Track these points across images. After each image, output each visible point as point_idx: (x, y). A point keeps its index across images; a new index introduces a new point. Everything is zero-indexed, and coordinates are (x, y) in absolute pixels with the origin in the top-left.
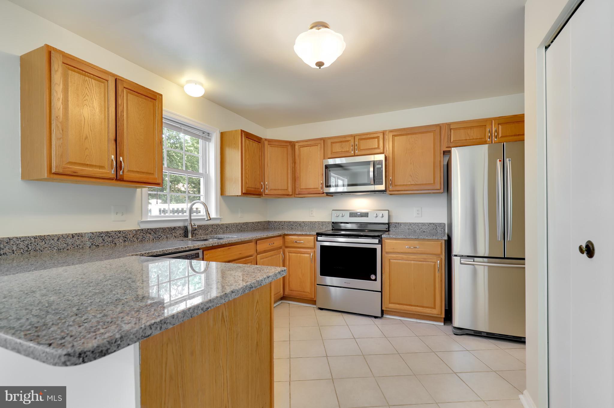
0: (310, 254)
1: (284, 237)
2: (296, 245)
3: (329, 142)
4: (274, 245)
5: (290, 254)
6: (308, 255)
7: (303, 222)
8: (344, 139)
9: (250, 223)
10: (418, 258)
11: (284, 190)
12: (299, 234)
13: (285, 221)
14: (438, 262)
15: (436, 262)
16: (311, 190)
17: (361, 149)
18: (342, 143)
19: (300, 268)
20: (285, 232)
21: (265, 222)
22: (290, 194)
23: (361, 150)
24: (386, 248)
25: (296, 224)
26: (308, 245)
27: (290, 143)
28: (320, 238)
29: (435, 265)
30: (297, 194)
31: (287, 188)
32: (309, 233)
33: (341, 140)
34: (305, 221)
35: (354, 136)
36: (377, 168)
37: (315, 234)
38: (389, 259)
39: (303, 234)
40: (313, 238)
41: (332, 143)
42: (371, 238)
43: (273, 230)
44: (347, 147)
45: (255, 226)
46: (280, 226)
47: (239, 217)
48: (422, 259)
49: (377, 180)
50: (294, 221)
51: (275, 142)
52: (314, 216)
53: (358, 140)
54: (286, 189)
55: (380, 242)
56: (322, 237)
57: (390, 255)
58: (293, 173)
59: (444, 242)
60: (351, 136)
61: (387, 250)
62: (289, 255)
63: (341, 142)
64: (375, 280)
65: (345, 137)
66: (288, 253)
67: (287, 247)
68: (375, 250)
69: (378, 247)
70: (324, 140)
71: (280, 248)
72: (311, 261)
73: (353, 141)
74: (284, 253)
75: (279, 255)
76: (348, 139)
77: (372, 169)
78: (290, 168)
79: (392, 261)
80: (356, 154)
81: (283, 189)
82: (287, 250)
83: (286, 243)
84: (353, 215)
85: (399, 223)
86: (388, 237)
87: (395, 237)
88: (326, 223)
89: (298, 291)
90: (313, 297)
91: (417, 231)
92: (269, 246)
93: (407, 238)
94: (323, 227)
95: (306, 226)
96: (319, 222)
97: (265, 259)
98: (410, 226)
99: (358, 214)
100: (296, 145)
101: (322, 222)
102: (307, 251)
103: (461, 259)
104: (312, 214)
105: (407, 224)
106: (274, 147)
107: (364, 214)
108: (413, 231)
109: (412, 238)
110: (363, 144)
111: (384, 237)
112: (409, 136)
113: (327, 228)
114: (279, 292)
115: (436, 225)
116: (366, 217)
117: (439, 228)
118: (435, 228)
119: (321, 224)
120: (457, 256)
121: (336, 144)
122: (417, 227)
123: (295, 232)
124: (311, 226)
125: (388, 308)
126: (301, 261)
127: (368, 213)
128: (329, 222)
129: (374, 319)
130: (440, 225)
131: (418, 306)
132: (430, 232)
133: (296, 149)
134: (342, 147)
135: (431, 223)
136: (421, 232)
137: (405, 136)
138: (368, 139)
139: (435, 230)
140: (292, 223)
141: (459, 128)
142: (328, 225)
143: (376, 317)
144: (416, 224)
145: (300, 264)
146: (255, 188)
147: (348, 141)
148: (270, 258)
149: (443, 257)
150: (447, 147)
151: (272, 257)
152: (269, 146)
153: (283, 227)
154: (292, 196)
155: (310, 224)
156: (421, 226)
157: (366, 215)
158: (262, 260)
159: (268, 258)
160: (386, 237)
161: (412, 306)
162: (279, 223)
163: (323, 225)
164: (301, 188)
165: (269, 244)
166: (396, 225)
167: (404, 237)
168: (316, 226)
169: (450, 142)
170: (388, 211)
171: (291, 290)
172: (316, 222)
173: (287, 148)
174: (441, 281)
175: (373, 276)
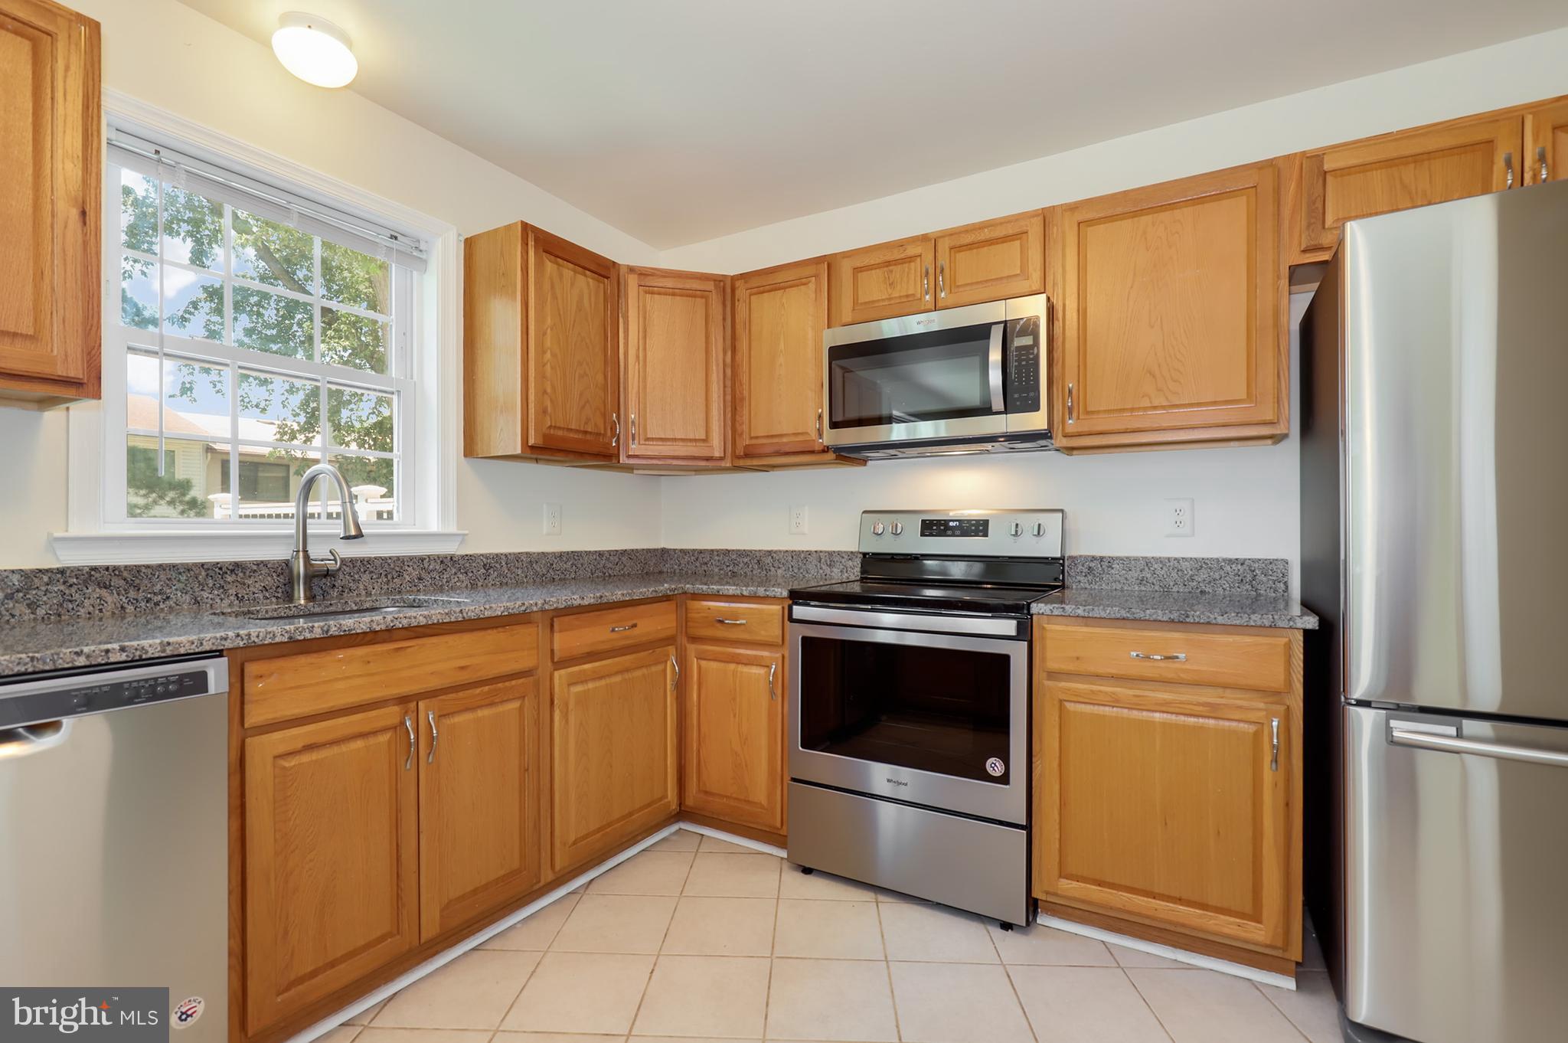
0: (768, 666)
1: (686, 604)
2: (721, 632)
3: (846, 268)
4: (636, 631)
5: (703, 663)
6: (762, 671)
7: (770, 552)
8: (897, 255)
9: (588, 553)
10: (1182, 703)
11: (696, 440)
12: (731, 592)
13: (712, 551)
14: (1275, 724)
15: (1263, 724)
16: (785, 440)
17: (958, 284)
18: (891, 268)
19: (735, 716)
20: (688, 586)
21: (648, 551)
22: (717, 454)
23: (958, 286)
24: (1049, 654)
25: (746, 560)
26: (763, 635)
27: (715, 280)
28: (799, 611)
29: (1257, 736)
30: (739, 457)
31: (707, 436)
32: (763, 589)
33: (889, 257)
34: (775, 549)
35: (930, 240)
36: (1016, 347)
37: (785, 594)
38: (1061, 701)
39: (745, 593)
40: (776, 608)
41: (857, 270)
42: (990, 615)
43: (676, 578)
44: (911, 282)
45: (610, 565)
46: (698, 564)
47: (545, 532)
48: (1201, 708)
49: (1016, 396)
50: (739, 551)
51: (664, 277)
52: (804, 534)
53: (947, 250)
54: (704, 441)
55: (1025, 632)
56: (809, 605)
57: (1063, 684)
58: (729, 383)
60: (925, 238)
61: (1052, 665)
62: (699, 668)
63: (888, 263)
64: (1004, 779)
65: (901, 244)
66: (695, 659)
67: (694, 639)
68: (1002, 662)
69: (1018, 653)
70: (828, 264)
71: (670, 640)
72: (772, 693)
73: (931, 256)
74: (682, 661)
75: (660, 667)
76: (911, 251)
77: (995, 356)
78: (718, 365)
79: (1068, 705)
80: (940, 304)
81: (691, 440)
82: (692, 649)
83: (688, 623)
84: (935, 528)
85: (1102, 559)
86: (1056, 612)
87: (1086, 614)
88: (843, 558)
89: (727, 797)
90: (778, 825)
91: (1175, 589)
92: (614, 636)
93: (1135, 620)
94: (835, 570)
95: (779, 568)
96: (821, 552)
97: (591, 685)
98: (1146, 569)
99: (951, 524)
100: (739, 287)
101: (831, 554)
102: (756, 657)
103: (1393, 723)
104: (798, 525)
105: (1133, 562)
106: (659, 294)
107: (973, 525)
108: (1157, 588)
109: (1155, 621)
110: (968, 266)
111: (1041, 612)
112: (1146, 219)
113: (846, 574)
114: (661, 799)
115: (1250, 566)
116: (981, 534)
117: (1264, 579)
118: (1249, 578)
119: (826, 561)
120: (1373, 706)
121: (869, 272)
122: (1174, 574)
123: (719, 587)
124: (792, 567)
125: (1055, 894)
126: (738, 689)
127: (988, 520)
128: (852, 552)
129: (997, 932)
130: (1270, 567)
131: (1180, 901)
132: (1227, 593)
133: (738, 300)
134: (892, 283)
135: (1230, 560)
136: (1190, 592)
137: (1130, 221)
138: (983, 247)
139: (1249, 587)
140: (734, 557)
141: (1364, 168)
142: (850, 563)
143: (1006, 926)
144: (1172, 564)
145: (734, 699)
146: (586, 432)
147: (911, 259)
148: (618, 679)
149: (1296, 701)
150: (1304, 251)
151: (627, 676)
152: (642, 293)
153: (706, 568)
154: (723, 464)
155: (790, 558)
156: (1190, 572)
157: (979, 528)
158: (579, 688)
159: (608, 681)
160: (1049, 613)
161: (1154, 898)
162: (696, 554)
163: (833, 563)
164: (752, 435)
165: (613, 630)
166: (1092, 565)
167: (1124, 614)
168: (810, 566)
169: (1320, 227)
170: (1060, 515)
171: (706, 792)
172: (810, 553)
173: (706, 298)
174: (1287, 804)
175: (995, 764)
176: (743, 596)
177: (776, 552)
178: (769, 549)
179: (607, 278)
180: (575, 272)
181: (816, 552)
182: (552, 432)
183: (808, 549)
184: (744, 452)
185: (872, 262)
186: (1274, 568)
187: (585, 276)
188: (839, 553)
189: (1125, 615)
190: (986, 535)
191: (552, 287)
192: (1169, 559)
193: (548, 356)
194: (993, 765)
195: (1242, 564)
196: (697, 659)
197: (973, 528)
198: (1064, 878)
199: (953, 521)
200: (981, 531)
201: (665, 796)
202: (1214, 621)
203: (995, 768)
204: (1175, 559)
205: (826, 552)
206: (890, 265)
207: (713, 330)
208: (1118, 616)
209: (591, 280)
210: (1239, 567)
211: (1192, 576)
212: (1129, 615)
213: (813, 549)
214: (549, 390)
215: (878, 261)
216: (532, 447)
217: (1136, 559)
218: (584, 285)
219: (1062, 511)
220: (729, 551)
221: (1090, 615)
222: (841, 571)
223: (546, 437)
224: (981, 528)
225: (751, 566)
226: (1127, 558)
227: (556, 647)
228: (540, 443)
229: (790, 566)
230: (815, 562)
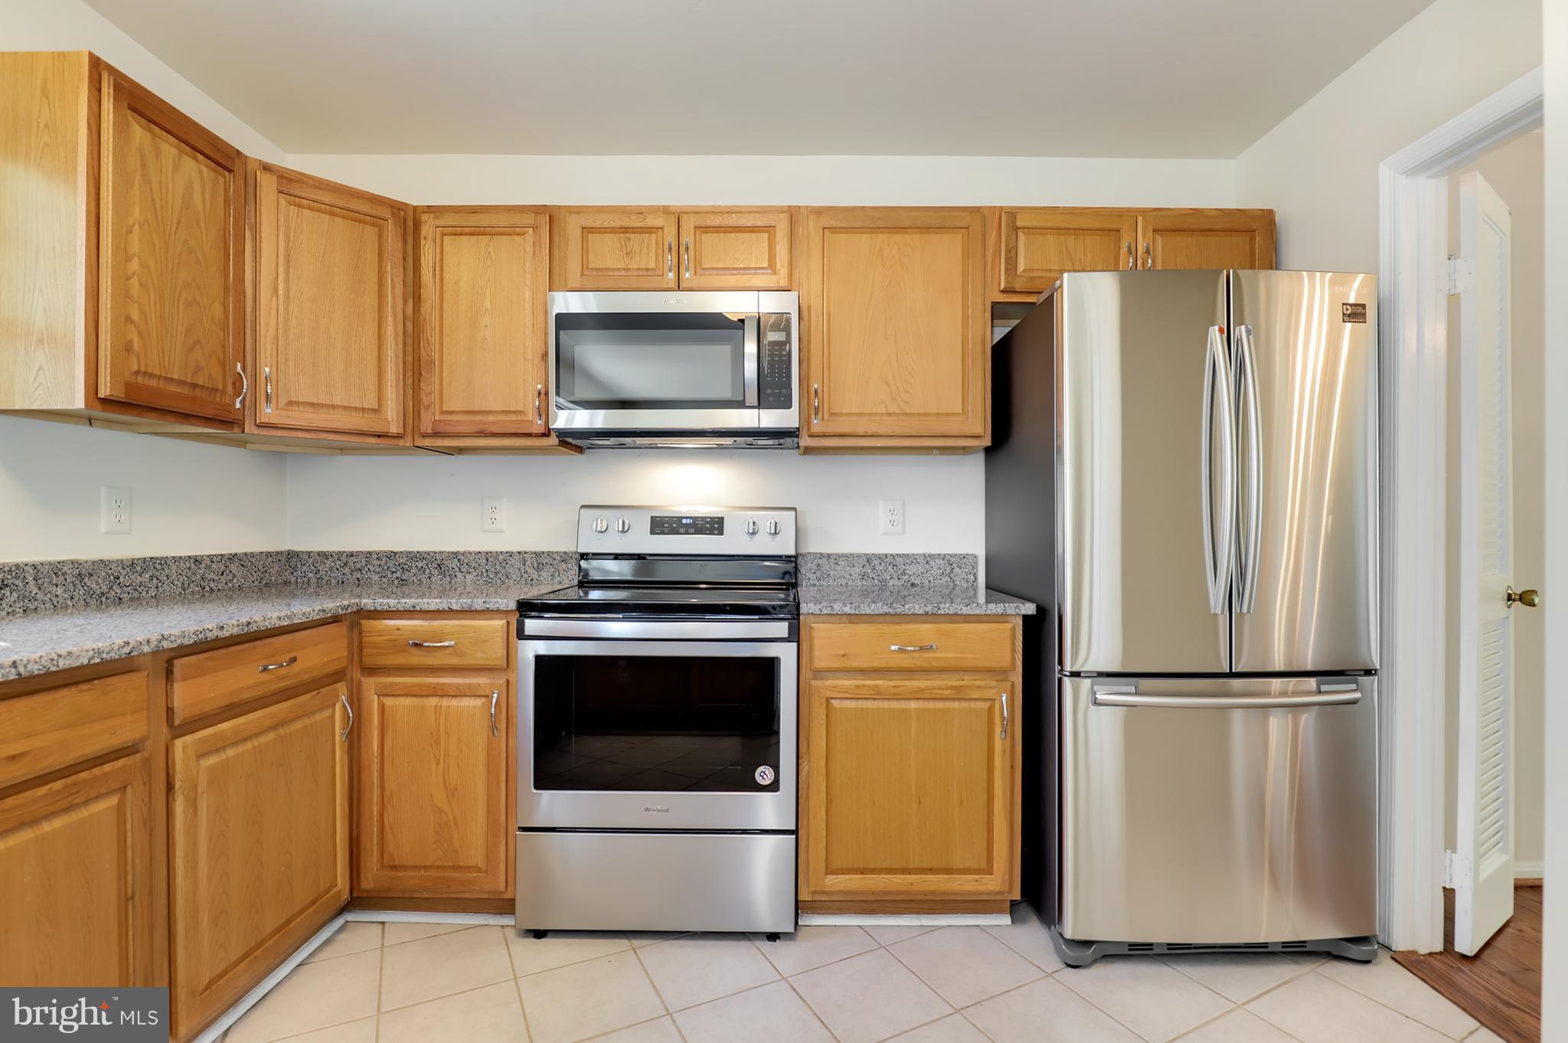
0: (487, 696)
1: (359, 624)
2: (416, 658)
3: (573, 227)
4: (296, 667)
5: (389, 702)
6: (479, 702)
7: (456, 554)
8: (635, 222)
9: (177, 560)
10: (933, 688)
11: (363, 410)
12: (433, 607)
13: (370, 553)
14: (1004, 698)
15: (994, 700)
16: (491, 418)
17: (703, 267)
18: (629, 235)
19: (438, 763)
20: (364, 601)
21: (269, 554)
22: (394, 429)
23: (704, 269)
24: (817, 653)
25: (420, 564)
26: (479, 658)
27: (392, 207)
28: (532, 625)
29: (991, 710)
30: (424, 436)
31: (380, 406)
32: (480, 601)
33: (626, 223)
34: (462, 550)
35: (678, 216)
36: (769, 342)
37: (513, 606)
38: (827, 699)
39: (454, 607)
40: (499, 623)
41: (587, 230)
42: (757, 617)
43: (311, 590)
44: (645, 253)
45: (212, 576)
46: (347, 570)
47: (103, 529)
48: (949, 692)
49: (769, 391)
50: (410, 552)
51: (317, 187)
52: (503, 532)
53: (692, 231)
54: (375, 411)
55: (794, 635)
56: (542, 618)
57: (829, 683)
58: (410, 341)
59: (1020, 622)
60: (666, 211)
61: (819, 664)
62: (382, 708)
63: (625, 230)
64: (774, 787)
65: (640, 211)
66: (376, 696)
67: (372, 671)
68: (769, 667)
69: (786, 654)
70: (551, 217)
71: (338, 676)
72: (494, 727)
73: (674, 231)
74: (356, 700)
75: (327, 713)
76: (652, 221)
77: (751, 348)
78: (395, 315)
79: (833, 702)
80: (683, 285)
81: (356, 409)
82: (370, 684)
83: (364, 650)
84: (666, 525)
85: (829, 556)
86: (825, 611)
87: (853, 612)
88: (554, 559)
89: (425, 867)
90: (502, 887)
91: (891, 583)
92: (265, 677)
93: (896, 614)
94: (543, 573)
95: (468, 573)
96: (526, 553)
97: (231, 753)
98: (867, 564)
99: (684, 521)
100: (426, 222)
101: (537, 555)
102: (470, 686)
103: (1096, 688)
104: (493, 520)
105: (856, 559)
106: (310, 209)
107: (707, 523)
108: (876, 582)
109: (912, 614)
110: (714, 250)
111: (810, 612)
112: (882, 238)
113: (557, 578)
114: (328, 891)
115: (949, 561)
116: (716, 532)
117: (959, 572)
118: (948, 571)
119: (532, 563)
120: (1082, 675)
121: (602, 235)
122: (890, 569)
123: (415, 601)
124: (487, 571)
125: (823, 893)
126: (442, 729)
127: (723, 518)
128: (565, 553)
129: (766, 946)
130: (964, 561)
131: (931, 871)
132: (932, 584)
133: (425, 239)
134: (630, 253)
135: (934, 555)
136: (903, 585)
137: (869, 235)
138: (731, 232)
139: (948, 579)
140: (404, 560)
141: (1043, 230)
142: (564, 565)
143: (773, 937)
144: (888, 559)
145: (437, 742)
146: (195, 386)
147: (651, 230)
148: (270, 737)
149: (1017, 678)
150: (1003, 292)
151: (282, 731)
152: (283, 202)
153: (359, 576)
154: (401, 443)
155: (485, 561)
156: (903, 567)
157: (714, 526)
158: (213, 760)
159: (256, 742)
160: (818, 612)
161: (909, 873)
162: (343, 558)
163: (541, 566)
164: (444, 409)
165: (265, 669)
166: (820, 562)
167: (886, 609)
168: (511, 570)
169: (1014, 273)
170: (793, 513)
171: (394, 868)
172: (511, 554)
173: (381, 229)
174: (1012, 767)
175: (764, 772)
176: (451, 610)
177: (464, 554)
178: (455, 550)
179: (230, 171)
180: (181, 151)
181: (519, 553)
182: (140, 379)
183: (507, 549)
184: (432, 428)
185: (606, 225)
186: (964, 560)
187: (196, 159)
188: (549, 554)
189: (887, 611)
190: (721, 533)
191: (144, 165)
192: (886, 556)
193: (135, 265)
194: (762, 774)
195: (943, 559)
196: (379, 696)
197: (708, 526)
198: (829, 874)
199: (686, 518)
200: (716, 529)
201: (334, 885)
202: (960, 612)
203: (765, 776)
204: (891, 555)
205: (532, 553)
206: (628, 232)
207: (389, 268)
208: (881, 611)
209: (205, 169)
210: (941, 561)
211: (904, 570)
212: (890, 610)
213: (515, 549)
214: (135, 316)
215: (613, 225)
216: (106, 402)
217: (859, 556)
218: (194, 171)
219: (794, 509)
220: (395, 553)
221: (857, 612)
222: (552, 575)
223: (129, 387)
224: (716, 526)
225: (428, 571)
226: (851, 555)
227: (177, 703)
228: (120, 394)
229: (484, 571)
230: (518, 565)
